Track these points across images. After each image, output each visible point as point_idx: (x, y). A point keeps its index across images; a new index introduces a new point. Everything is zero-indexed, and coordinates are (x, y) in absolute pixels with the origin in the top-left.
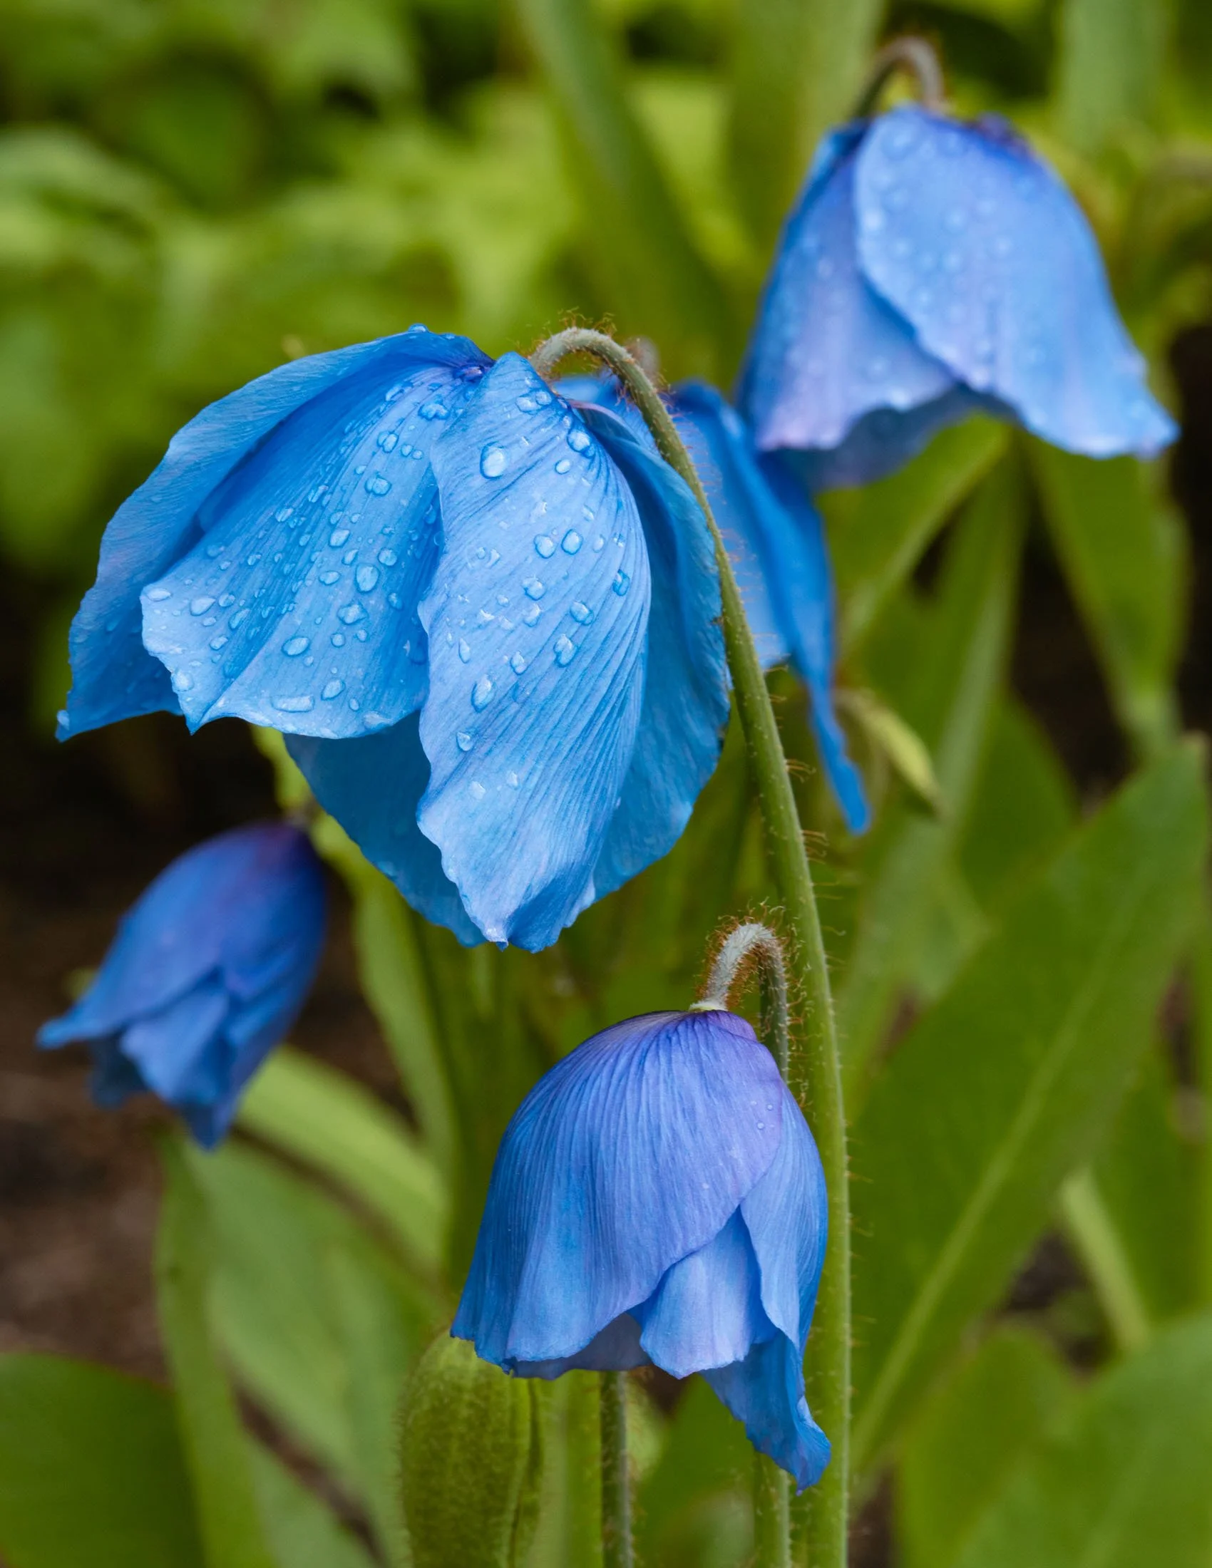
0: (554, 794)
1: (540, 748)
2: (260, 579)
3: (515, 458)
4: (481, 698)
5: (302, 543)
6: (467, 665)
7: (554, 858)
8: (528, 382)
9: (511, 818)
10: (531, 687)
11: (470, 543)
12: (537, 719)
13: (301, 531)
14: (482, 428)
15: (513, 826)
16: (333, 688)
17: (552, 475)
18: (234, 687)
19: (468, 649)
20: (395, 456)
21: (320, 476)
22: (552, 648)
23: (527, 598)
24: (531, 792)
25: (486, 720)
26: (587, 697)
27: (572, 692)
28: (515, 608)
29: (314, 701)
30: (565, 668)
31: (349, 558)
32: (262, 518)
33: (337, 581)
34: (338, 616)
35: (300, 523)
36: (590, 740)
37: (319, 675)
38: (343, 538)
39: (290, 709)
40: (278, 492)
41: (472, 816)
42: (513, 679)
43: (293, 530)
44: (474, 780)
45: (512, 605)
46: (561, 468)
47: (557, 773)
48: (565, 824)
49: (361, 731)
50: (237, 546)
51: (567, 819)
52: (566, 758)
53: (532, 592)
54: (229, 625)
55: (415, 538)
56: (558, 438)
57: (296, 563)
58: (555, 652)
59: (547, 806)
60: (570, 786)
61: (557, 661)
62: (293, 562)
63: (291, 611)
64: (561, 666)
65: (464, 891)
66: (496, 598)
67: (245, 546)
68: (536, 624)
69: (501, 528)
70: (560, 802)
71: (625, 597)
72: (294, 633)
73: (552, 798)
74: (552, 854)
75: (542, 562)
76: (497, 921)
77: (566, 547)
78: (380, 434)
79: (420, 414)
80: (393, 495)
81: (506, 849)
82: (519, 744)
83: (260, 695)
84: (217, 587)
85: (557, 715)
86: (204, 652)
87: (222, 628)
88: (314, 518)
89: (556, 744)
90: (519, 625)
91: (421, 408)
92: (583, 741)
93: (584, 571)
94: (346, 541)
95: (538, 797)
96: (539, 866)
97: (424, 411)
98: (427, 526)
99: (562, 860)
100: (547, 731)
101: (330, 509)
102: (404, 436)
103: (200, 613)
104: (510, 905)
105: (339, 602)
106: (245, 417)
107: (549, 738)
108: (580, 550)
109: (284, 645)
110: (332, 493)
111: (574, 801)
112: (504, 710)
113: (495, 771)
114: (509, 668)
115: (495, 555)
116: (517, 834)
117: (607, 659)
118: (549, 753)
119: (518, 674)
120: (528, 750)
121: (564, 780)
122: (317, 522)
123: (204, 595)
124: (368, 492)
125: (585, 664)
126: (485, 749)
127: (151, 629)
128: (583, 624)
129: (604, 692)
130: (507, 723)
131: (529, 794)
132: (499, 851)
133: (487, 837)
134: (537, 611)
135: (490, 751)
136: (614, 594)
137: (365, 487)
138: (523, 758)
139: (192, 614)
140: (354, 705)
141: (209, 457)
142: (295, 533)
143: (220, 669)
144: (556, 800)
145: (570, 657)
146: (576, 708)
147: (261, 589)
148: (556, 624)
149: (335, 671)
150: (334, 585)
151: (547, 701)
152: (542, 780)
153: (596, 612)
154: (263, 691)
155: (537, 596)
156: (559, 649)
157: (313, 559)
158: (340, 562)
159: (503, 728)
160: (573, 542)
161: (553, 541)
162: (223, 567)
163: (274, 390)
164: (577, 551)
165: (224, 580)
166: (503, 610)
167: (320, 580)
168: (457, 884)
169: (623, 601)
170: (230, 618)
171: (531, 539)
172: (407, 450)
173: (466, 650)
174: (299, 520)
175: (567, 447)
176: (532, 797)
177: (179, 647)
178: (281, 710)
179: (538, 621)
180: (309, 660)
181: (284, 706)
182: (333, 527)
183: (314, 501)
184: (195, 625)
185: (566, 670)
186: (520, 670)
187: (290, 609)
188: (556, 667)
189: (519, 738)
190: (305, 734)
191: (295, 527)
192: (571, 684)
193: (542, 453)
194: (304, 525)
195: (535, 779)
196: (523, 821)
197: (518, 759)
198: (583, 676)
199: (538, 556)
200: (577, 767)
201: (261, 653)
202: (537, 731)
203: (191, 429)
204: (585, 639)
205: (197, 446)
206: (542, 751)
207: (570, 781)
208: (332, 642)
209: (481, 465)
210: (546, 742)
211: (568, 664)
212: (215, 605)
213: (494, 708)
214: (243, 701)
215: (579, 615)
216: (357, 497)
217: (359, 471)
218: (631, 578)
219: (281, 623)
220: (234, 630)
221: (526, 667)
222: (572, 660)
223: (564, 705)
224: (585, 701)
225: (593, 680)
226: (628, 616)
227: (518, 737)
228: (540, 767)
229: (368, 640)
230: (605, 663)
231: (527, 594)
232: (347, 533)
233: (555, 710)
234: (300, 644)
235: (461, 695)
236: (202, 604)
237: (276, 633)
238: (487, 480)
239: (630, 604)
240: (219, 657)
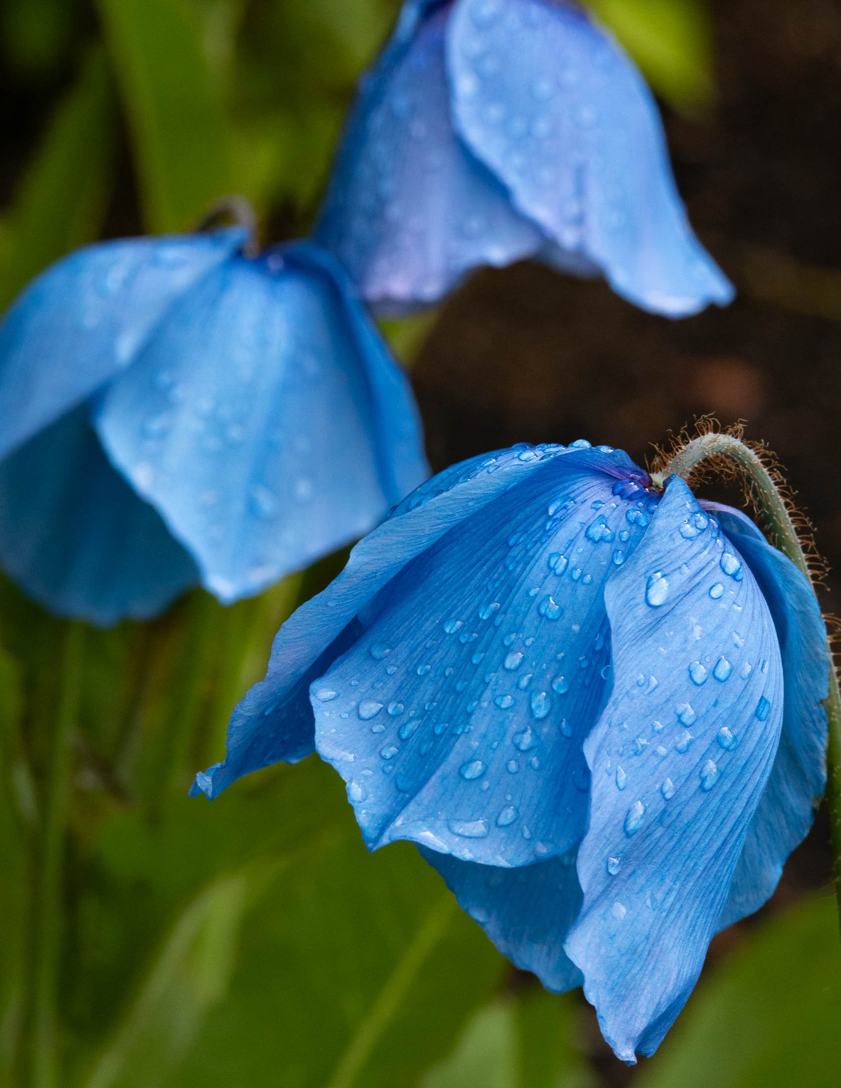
0: (686, 912)
1: (679, 869)
2: (429, 692)
3: (676, 585)
4: (633, 825)
5: (475, 661)
6: (623, 792)
7: (681, 973)
8: (688, 506)
9: (647, 938)
10: (676, 811)
11: (632, 670)
12: (679, 841)
13: (473, 647)
14: (650, 558)
15: (648, 947)
16: (507, 816)
17: (707, 599)
18: (412, 806)
19: (624, 776)
20: (566, 580)
21: (488, 591)
22: (698, 773)
23: (679, 726)
24: (667, 911)
25: (635, 845)
26: (724, 819)
27: (712, 814)
28: (669, 735)
29: (489, 827)
30: (708, 793)
31: (524, 682)
32: (428, 624)
33: (512, 706)
34: (513, 742)
35: (471, 640)
36: (722, 857)
37: (493, 800)
38: (517, 662)
39: (466, 834)
40: (442, 599)
41: (612, 937)
42: (662, 805)
43: (464, 645)
44: (617, 901)
45: (666, 731)
46: (715, 593)
47: (690, 893)
48: (692, 938)
49: (532, 859)
50: (403, 651)
51: (694, 934)
52: (700, 877)
53: (686, 719)
54: (399, 735)
55: (584, 665)
56: (713, 563)
57: (470, 682)
58: (701, 777)
59: (679, 924)
60: (700, 902)
61: (701, 786)
62: (465, 680)
63: (468, 733)
64: (704, 791)
65: (601, 1011)
66: (652, 725)
67: (412, 652)
68: (686, 751)
69: (660, 654)
70: (689, 919)
71: (765, 722)
72: (471, 755)
73: (684, 915)
74: (679, 971)
75: (693, 687)
76: (628, 1039)
77: (717, 674)
78: (551, 556)
79: (588, 537)
80: (564, 621)
81: (641, 969)
82: (659, 865)
83: (437, 817)
84: (385, 691)
85: (698, 836)
86: (374, 760)
87: (391, 737)
88: (486, 636)
89: (692, 864)
90: (671, 751)
91: (588, 529)
92: (716, 859)
93: (732, 699)
94: (521, 664)
95: (672, 916)
96: (668, 983)
97: (591, 532)
98: (595, 652)
99: (687, 975)
100: (687, 851)
101: (503, 629)
102: (574, 559)
103: (367, 717)
104: (640, 1024)
105: (514, 728)
106: (423, 530)
107: (688, 859)
108: (730, 678)
109: (461, 767)
110: (505, 613)
111: (701, 916)
112: (650, 834)
113: (636, 892)
114: (659, 794)
115: (654, 681)
116: (652, 953)
117: (745, 783)
118: (686, 873)
119: (666, 800)
120: (667, 871)
121: (696, 897)
122: (490, 641)
123: (370, 699)
124: (541, 616)
125: (725, 788)
126: (629, 871)
127: (322, 733)
128: (727, 749)
129: (739, 813)
130: (651, 846)
131: (664, 914)
132: (634, 971)
133: (625, 959)
134: (688, 736)
135: (634, 872)
136: (756, 720)
137: (538, 609)
138: (662, 880)
139: (359, 717)
140: (527, 834)
141: (385, 567)
142: (466, 649)
143: (392, 780)
144: (687, 917)
145: (714, 782)
146: (714, 829)
147: (432, 701)
148: (703, 750)
149: (509, 798)
150: (510, 710)
151: (688, 825)
152: (677, 899)
153: (739, 739)
154: (439, 813)
155: (689, 722)
156: (704, 774)
157: (487, 680)
158: (515, 686)
159: (647, 851)
160: (723, 670)
161: (705, 668)
162: (389, 671)
163: (453, 506)
164: (728, 678)
165: (391, 686)
166: (658, 736)
167: (495, 704)
168: (596, 1007)
169: (764, 726)
170: (400, 729)
171: (686, 666)
172: (577, 574)
173: (623, 777)
174: (470, 636)
175: (720, 570)
176: (667, 916)
177: (350, 753)
178: (458, 835)
179: (688, 747)
180: (486, 785)
181: (460, 831)
182: (508, 650)
183: (485, 618)
184: (365, 730)
185: (708, 795)
186: (668, 796)
187: (466, 730)
188: (700, 791)
189: (660, 861)
190: (482, 862)
191: (467, 642)
192: (711, 807)
193: (697, 579)
194: (475, 641)
195: (671, 899)
196: (658, 940)
197: (658, 880)
198: (723, 799)
199: (692, 683)
200: (708, 884)
201: (438, 773)
202: (677, 853)
203: (371, 541)
204: (728, 764)
205: (377, 557)
206: (680, 872)
207: (700, 898)
208: (507, 769)
209: (647, 594)
210: (685, 864)
211: (711, 789)
212: (384, 711)
213: (643, 833)
214: (420, 822)
215: (724, 742)
216: (530, 622)
217: (532, 593)
218: (771, 702)
219: (458, 745)
220: (404, 741)
221: (674, 793)
222: (714, 785)
223: (704, 828)
224: (722, 823)
225: (731, 802)
226: (766, 740)
227: (658, 860)
228: (677, 887)
229: (541, 767)
230: (743, 786)
231: (680, 721)
232: (520, 655)
233: (694, 832)
234: (477, 767)
235: (616, 822)
236: (370, 709)
237: (452, 755)
238: (650, 609)
239: (769, 728)
240: (390, 767)
